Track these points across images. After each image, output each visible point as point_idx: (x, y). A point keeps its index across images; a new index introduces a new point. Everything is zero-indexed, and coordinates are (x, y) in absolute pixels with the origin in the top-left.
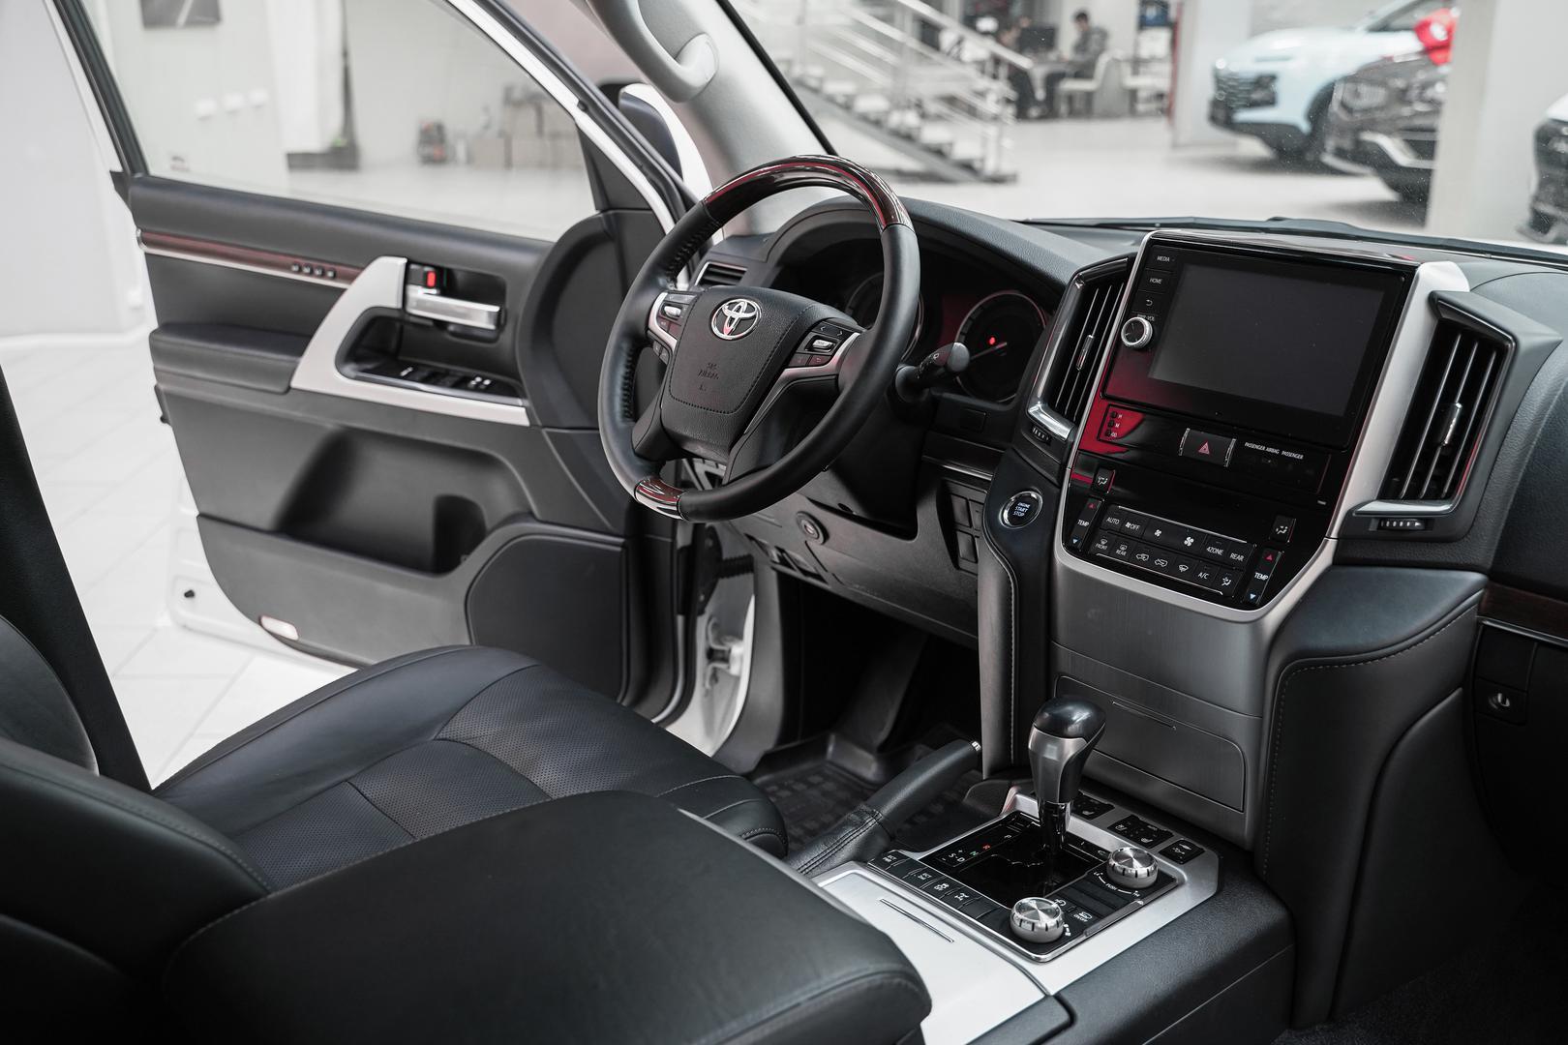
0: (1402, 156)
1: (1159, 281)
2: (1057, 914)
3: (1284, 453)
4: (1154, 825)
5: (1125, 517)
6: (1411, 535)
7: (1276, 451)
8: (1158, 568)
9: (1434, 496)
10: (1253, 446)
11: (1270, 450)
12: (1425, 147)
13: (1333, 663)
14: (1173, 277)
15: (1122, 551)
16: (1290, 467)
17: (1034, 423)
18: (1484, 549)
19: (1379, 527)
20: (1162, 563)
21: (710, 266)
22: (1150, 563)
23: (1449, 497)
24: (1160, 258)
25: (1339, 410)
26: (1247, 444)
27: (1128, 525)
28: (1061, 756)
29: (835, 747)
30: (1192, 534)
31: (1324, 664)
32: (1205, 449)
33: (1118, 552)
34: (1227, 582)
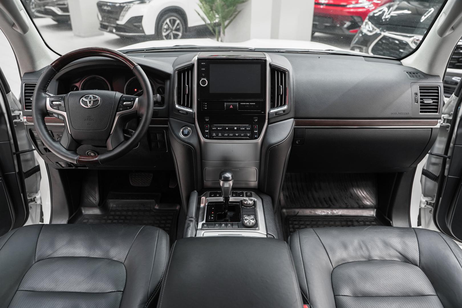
0: (59, 12)
1: (204, 69)
3: (250, 104)
4: (239, 192)
5: (217, 127)
6: (282, 114)
7: (249, 104)
8: (231, 136)
9: (281, 105)
10: (243, 104)
11: (247, 104)
13: (278, 145)
14: (207, 67)
15: (220, 135)
16: (252, 106)
17: (179, 110)
18: (292, 114)
19: (276, 115)
20: (231, 135)
21: (25, 84)
22: (228, 136)
23: (285, 104)
24: (202, 63)
25: (259, 91)
26: (241, 104)
27: (219, 128)
28: (230, 185)
30: (236, 126)
31: (276, 145)
32: (231, 107)
33: (219, 135)
34: (248, 135)
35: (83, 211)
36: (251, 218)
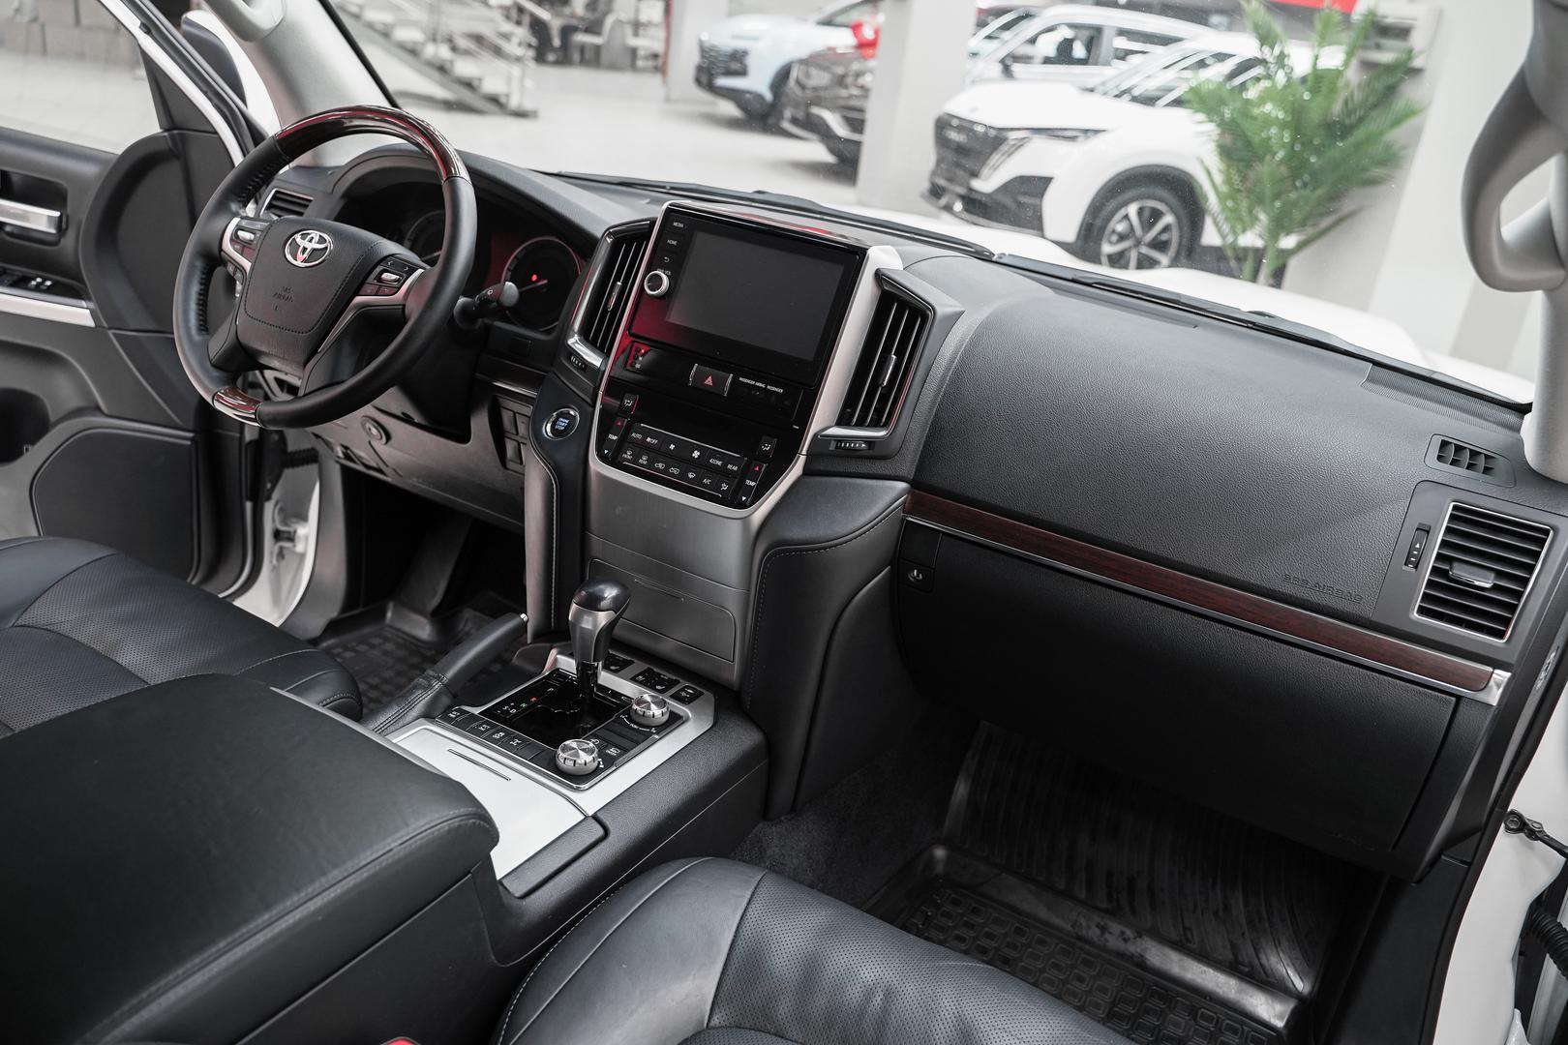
0: (841, 130)
1: (674, 243)
2: (593, 752)
3: (769, 387)
4: (666, 675)
5: (646, 433)
6: (858, 453)
7: (763, 386)
8: (673, 475)
9: (876, 424)
10: (746, 381)
11: (758, 384)
12: (857, 124)
13: (801, 551)
14: (686, 239)
15: (644, 460)
16: (773, 398)
17: (572, 352)
18: (908, 465)
19: (837, 447)
20: (675, 471)
21: (277, 192)
22: (665, 471)
23: (886, 425)
24: (675, 224)
25: (809, 356)
26: (741, 379)
27: (649, 440)
28: (595, 625)
29: (393, 613)
30: (699, 448)
31: (796, 550)
32: (709, 381)
33: (640, 461)
34: (725, 487)
35: (389, 615)
36: (586, 746)
